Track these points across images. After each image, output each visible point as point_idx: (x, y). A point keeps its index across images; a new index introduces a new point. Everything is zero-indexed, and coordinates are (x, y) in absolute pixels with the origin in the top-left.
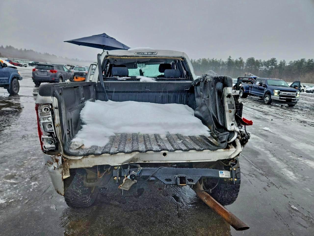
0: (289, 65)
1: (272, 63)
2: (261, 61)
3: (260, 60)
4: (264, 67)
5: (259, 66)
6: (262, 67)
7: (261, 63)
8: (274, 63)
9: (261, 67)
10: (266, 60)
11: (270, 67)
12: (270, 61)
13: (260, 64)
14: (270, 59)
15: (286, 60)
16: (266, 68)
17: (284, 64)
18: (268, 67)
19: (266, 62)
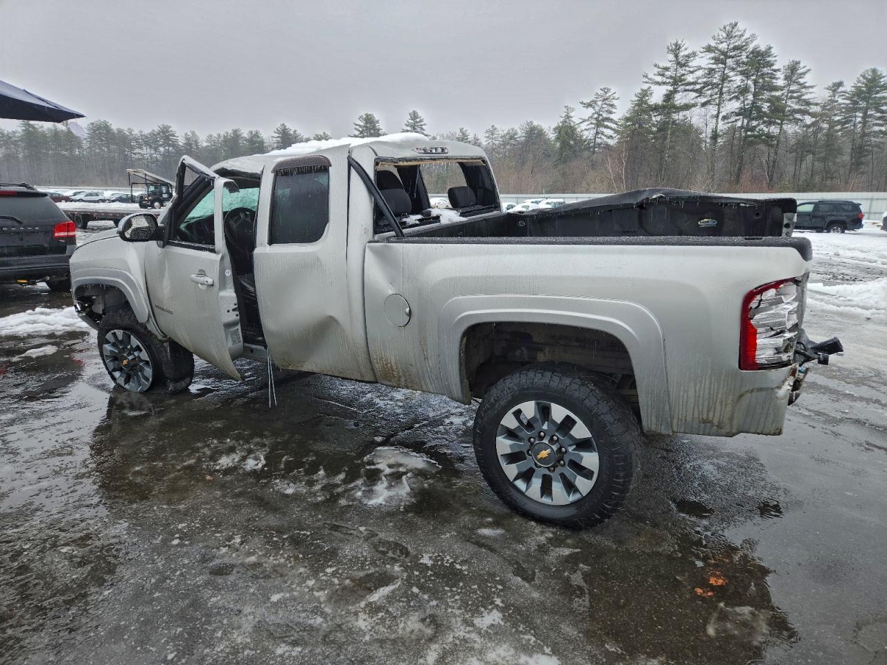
0: (208, 146)
1: (164, 140)
2: (134, 133)
3: (130, 131)
4: (146, 151)
5: (132, 148)
6: (140, 151)
7: (136, 140)
8: (170, 140)
9: (136, 151)
10: (147, 131)
11: (162, 149)
12: (159, 134)
13: (131, 140)
14: (157, 129)
15: (198, 133)
16: (153, 152)
17: (196, 142)
18: (156, 149)
19: (147, 137)
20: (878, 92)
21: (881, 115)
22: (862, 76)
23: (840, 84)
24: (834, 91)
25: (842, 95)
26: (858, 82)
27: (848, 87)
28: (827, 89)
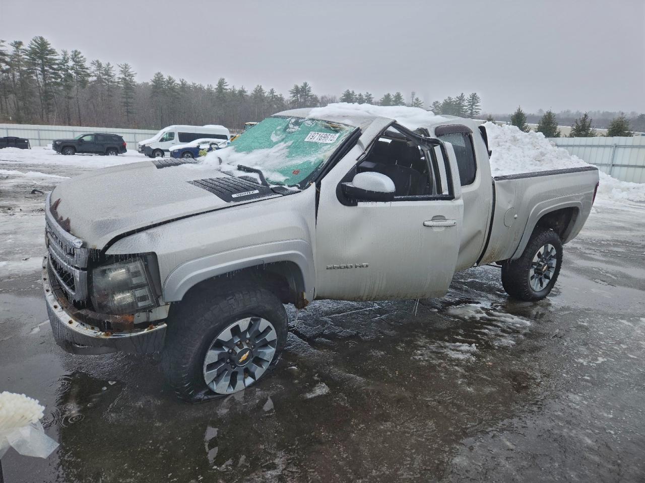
20: (47, 55)
21: (53, 71)
22: (33, 40)
23: (20, 43)
24: (17, 48)
25: (23, 52)
26: (32, 44)
27: (26, 46)
28: (12, 45)
